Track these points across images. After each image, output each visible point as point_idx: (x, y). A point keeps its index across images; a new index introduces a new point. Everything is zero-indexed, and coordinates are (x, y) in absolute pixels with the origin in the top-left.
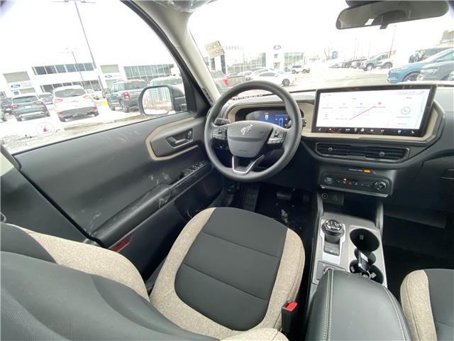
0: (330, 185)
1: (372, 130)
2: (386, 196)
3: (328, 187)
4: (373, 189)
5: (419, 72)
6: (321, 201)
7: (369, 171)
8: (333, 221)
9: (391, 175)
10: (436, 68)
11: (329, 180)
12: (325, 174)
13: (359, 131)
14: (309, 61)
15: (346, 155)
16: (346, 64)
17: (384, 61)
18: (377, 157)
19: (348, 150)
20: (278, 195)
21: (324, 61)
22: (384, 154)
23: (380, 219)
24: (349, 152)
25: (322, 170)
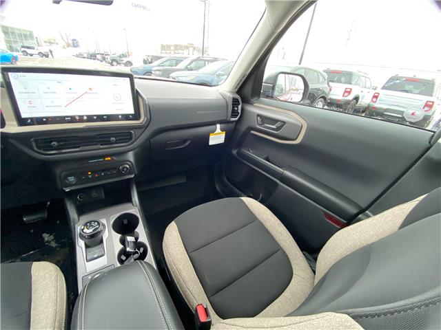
0: (75, 185)
1: (95, 118)
2: (133, 176)
3: (73, 188)
4: (120, 173)
5: (151, 73)
6: (73, 205)
7: (109, 159)
8: (90, 222)
9: (131, 156)
10: (160, 71)
11: (72, 179)
12: (64, 173)
13: (81, 120)
14: (43, 44)
15: (78, 147)
16: (91, 56)
17: (125, 60)
18: (110, 143)
19: (79, 141)
20: (25, 219)
21: (64, 47)
22: (114, 139)
23: (135, 198)
24: (81, 143)
25: (58, 171)
